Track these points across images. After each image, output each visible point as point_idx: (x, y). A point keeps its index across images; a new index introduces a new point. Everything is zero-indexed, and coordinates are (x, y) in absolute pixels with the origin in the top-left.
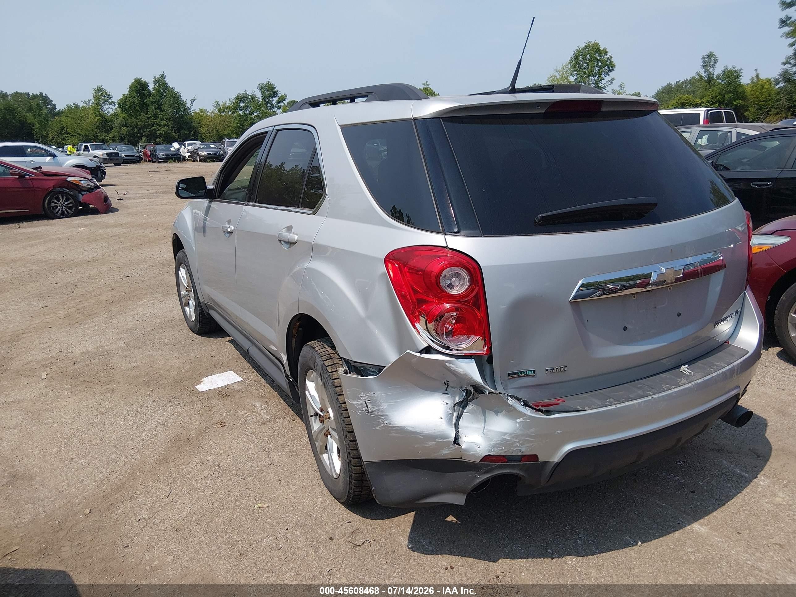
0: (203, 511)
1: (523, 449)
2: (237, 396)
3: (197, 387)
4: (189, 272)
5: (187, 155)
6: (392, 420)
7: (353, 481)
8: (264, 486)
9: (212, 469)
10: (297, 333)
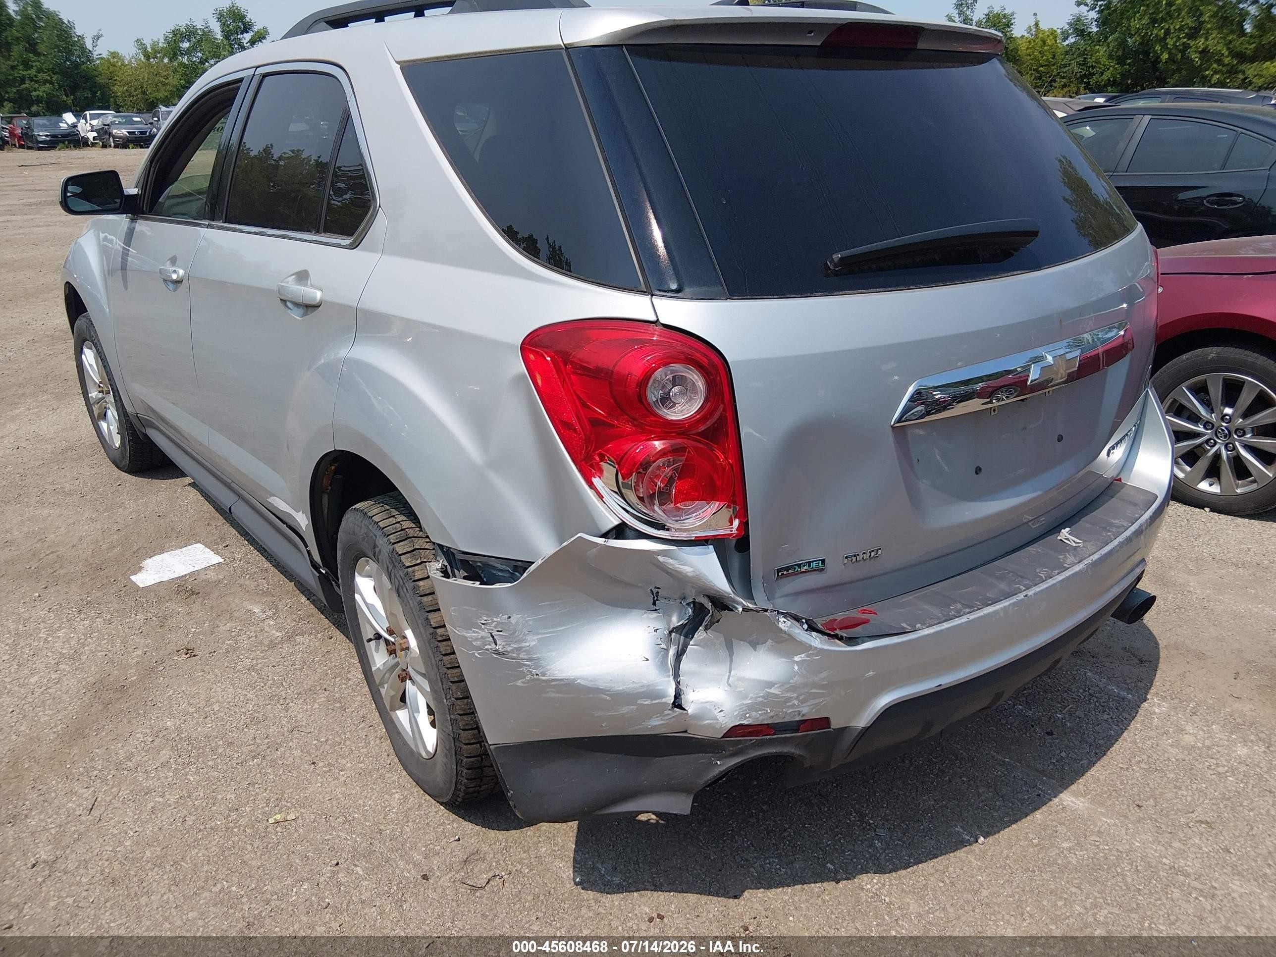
0: (165, 836)
1: (805, 710)
2: (215, 595)
3: (133, 578)
4: (101, 355)
5: (91, 135)
6: (548, 667)
7: (465, 771)
8: (283, 777)
9: (176, 746)
10: (330, 485)
